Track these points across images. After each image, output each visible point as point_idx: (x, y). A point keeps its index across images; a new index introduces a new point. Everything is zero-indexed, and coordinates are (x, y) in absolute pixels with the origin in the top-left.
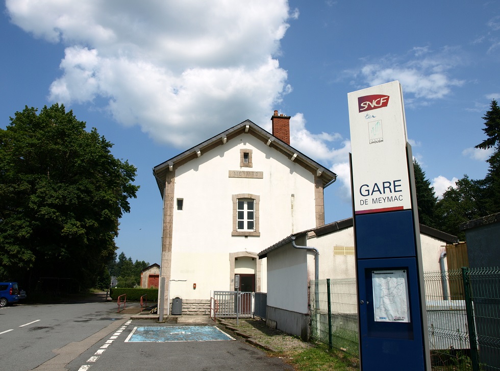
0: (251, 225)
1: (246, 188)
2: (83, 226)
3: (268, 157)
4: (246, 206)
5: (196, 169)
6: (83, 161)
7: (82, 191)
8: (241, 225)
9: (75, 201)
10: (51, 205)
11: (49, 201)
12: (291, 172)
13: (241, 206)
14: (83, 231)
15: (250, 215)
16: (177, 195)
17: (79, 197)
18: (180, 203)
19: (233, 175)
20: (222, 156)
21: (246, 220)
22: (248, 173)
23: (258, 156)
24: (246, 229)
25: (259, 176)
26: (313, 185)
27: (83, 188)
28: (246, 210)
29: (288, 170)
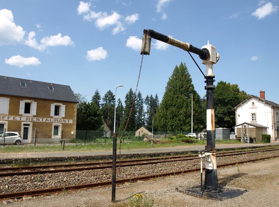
0: (255, 120)
1: (253, 111)
2: (230, 118)
3: (259, 103)
4: (254, 115)
5: (242, 108)
6: (227, 100)
7: (228, 109)
8: (253, 120)
9: (227, 112)
10: (221, 114)
11: (220, 112)
12: (265, 106)
13: (253, 115)
14: (230, 119)
15: (255, 117)
16: (238, 114)
17: (227, 111)
18: (239, 115)
19: (250, 108)
20: (247, 104)
21: (254, 119)
22: (254, 107)
23: (256, 102)
24: (254, 121)
25: (256, 108)
26: (271, 109)
27: (228, 108)
28: (254, 116)
29: (264, 105)
